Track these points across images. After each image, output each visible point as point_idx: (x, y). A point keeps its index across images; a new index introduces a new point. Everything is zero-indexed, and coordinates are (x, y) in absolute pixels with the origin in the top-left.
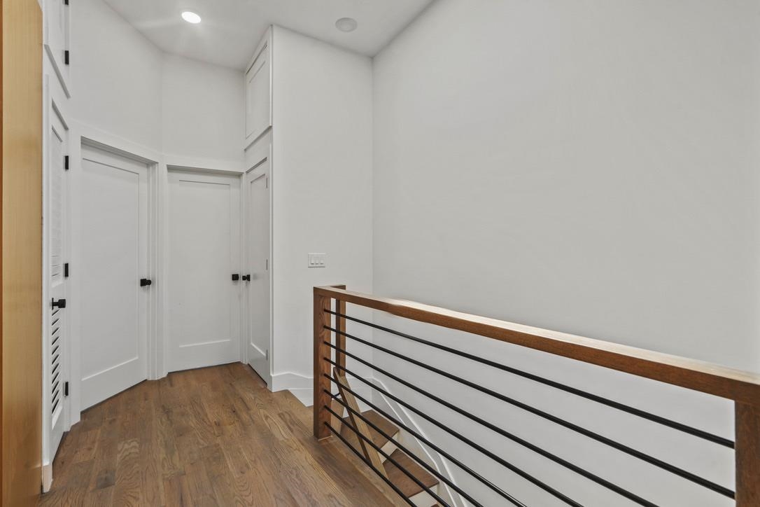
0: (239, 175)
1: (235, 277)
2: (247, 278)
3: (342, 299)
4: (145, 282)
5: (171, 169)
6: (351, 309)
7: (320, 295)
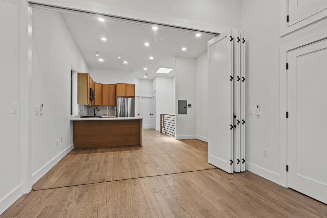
0: (151, 97)
1: (151, 114)
2: (153, 114)
3: (164, 115)
4: (138, 114)
5: (142, 97)
6: (165, 116)
7: (161, 115)
